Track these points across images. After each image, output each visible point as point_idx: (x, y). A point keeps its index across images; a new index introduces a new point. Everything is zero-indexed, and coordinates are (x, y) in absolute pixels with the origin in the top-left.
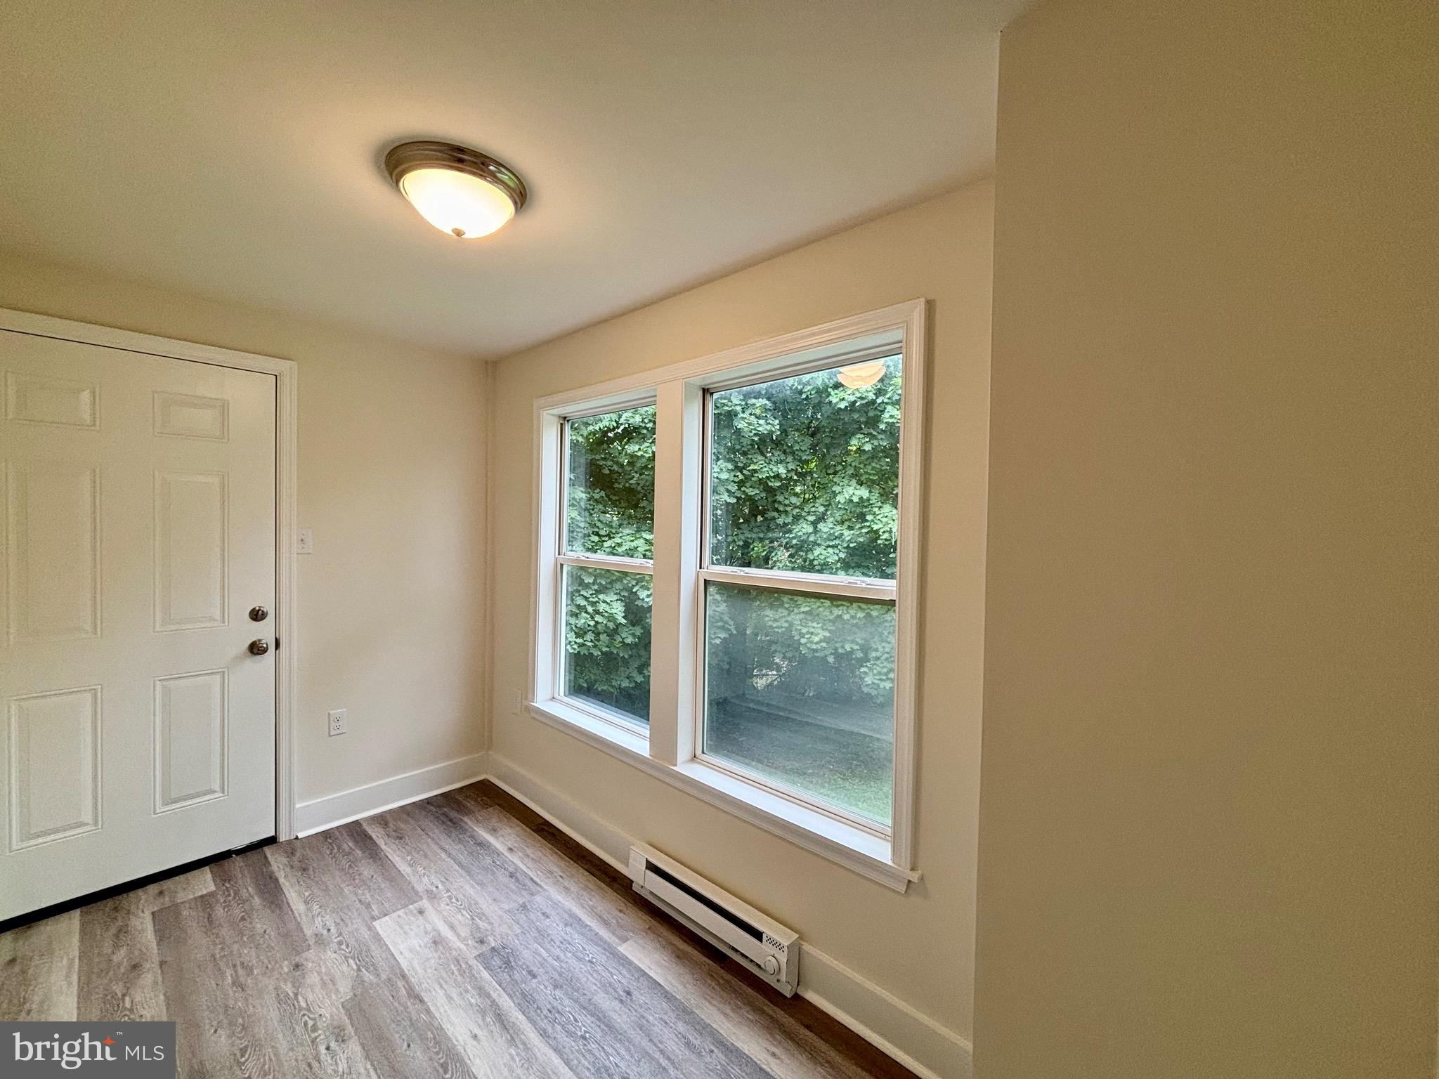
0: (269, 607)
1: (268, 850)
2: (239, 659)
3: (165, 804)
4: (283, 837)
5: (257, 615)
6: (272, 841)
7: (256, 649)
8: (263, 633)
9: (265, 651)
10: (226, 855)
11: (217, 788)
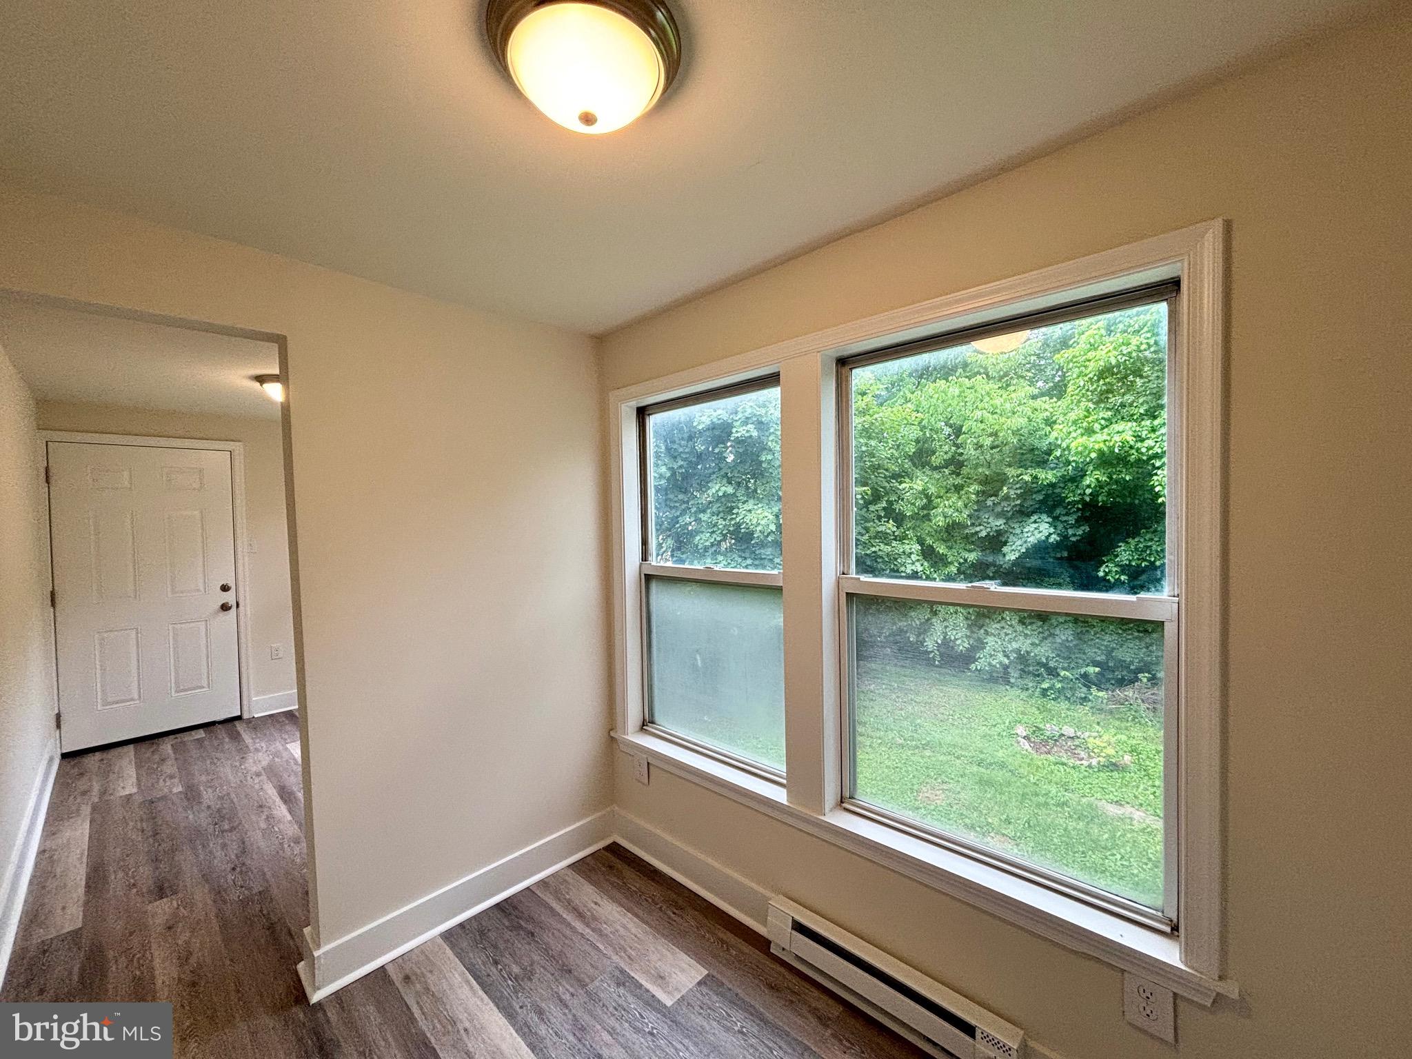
0: (232, 584)
1: (237, 723)
2: (216, 613)
3: (177, 692)
4: (246, 716)
5: (225, 588)
6: (239, 718)
7: (225, 608)
8: (229, 598)
9: (230, 608)
10: (213, 724)
11: (205, 685)
